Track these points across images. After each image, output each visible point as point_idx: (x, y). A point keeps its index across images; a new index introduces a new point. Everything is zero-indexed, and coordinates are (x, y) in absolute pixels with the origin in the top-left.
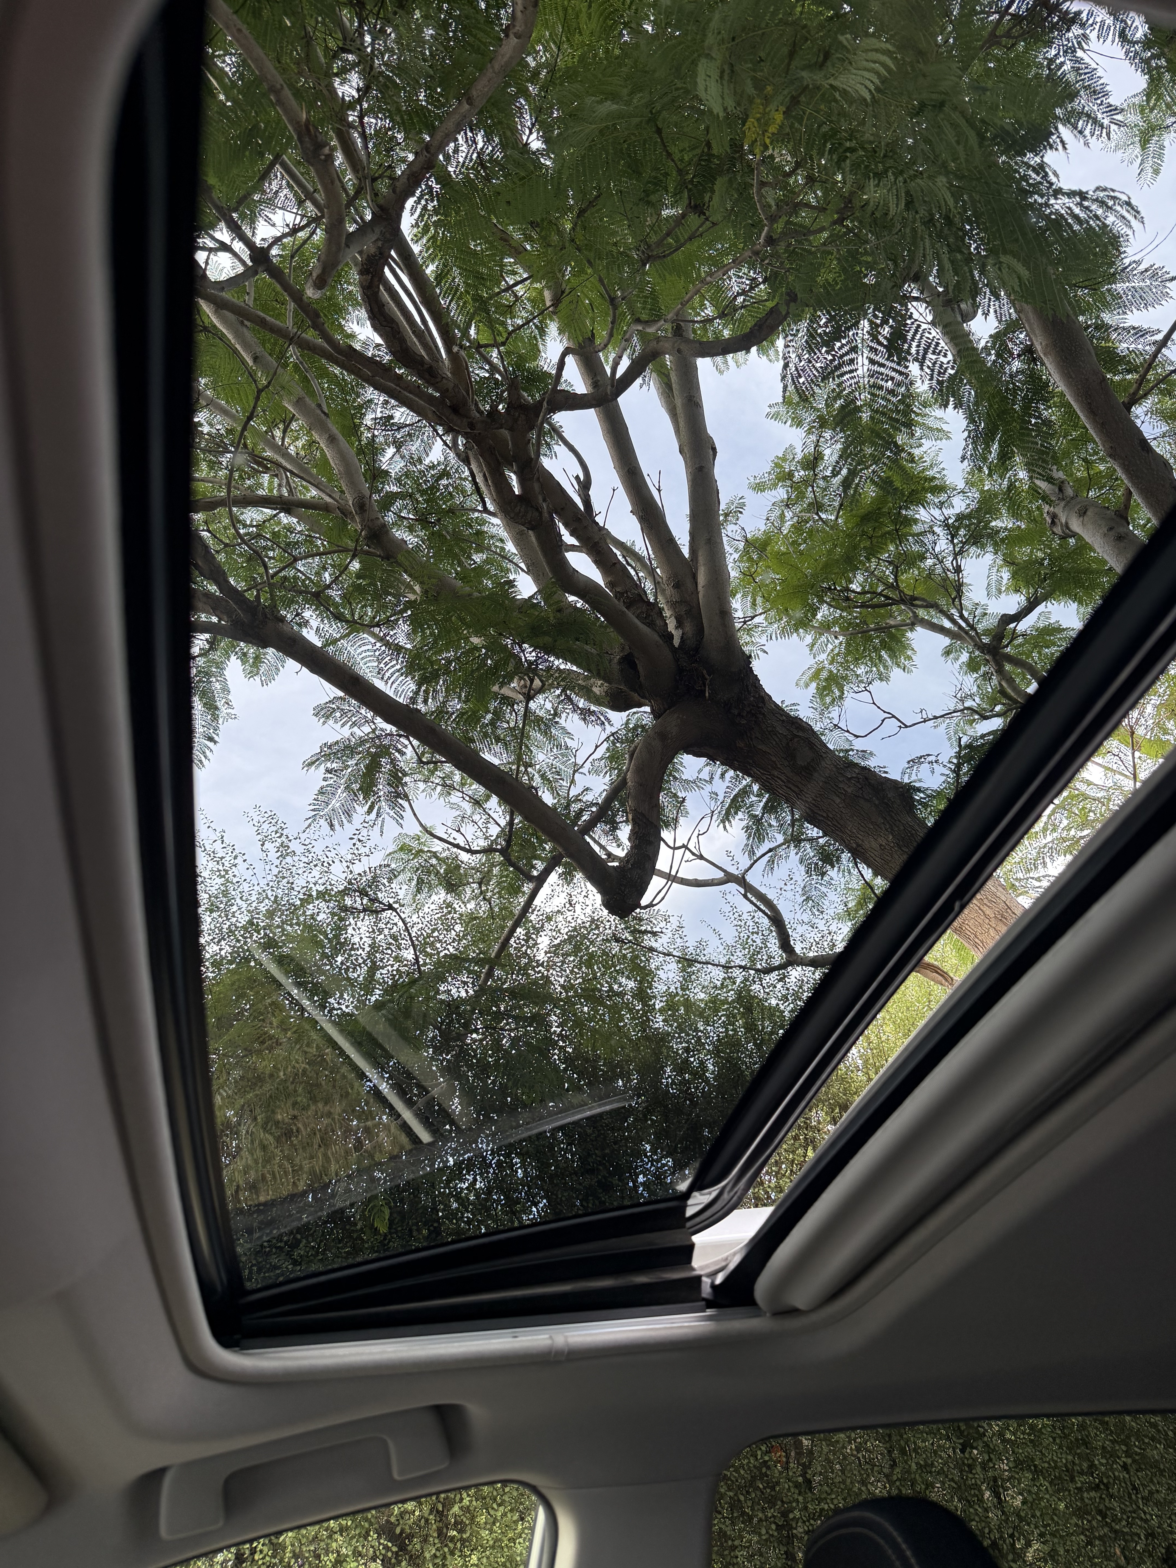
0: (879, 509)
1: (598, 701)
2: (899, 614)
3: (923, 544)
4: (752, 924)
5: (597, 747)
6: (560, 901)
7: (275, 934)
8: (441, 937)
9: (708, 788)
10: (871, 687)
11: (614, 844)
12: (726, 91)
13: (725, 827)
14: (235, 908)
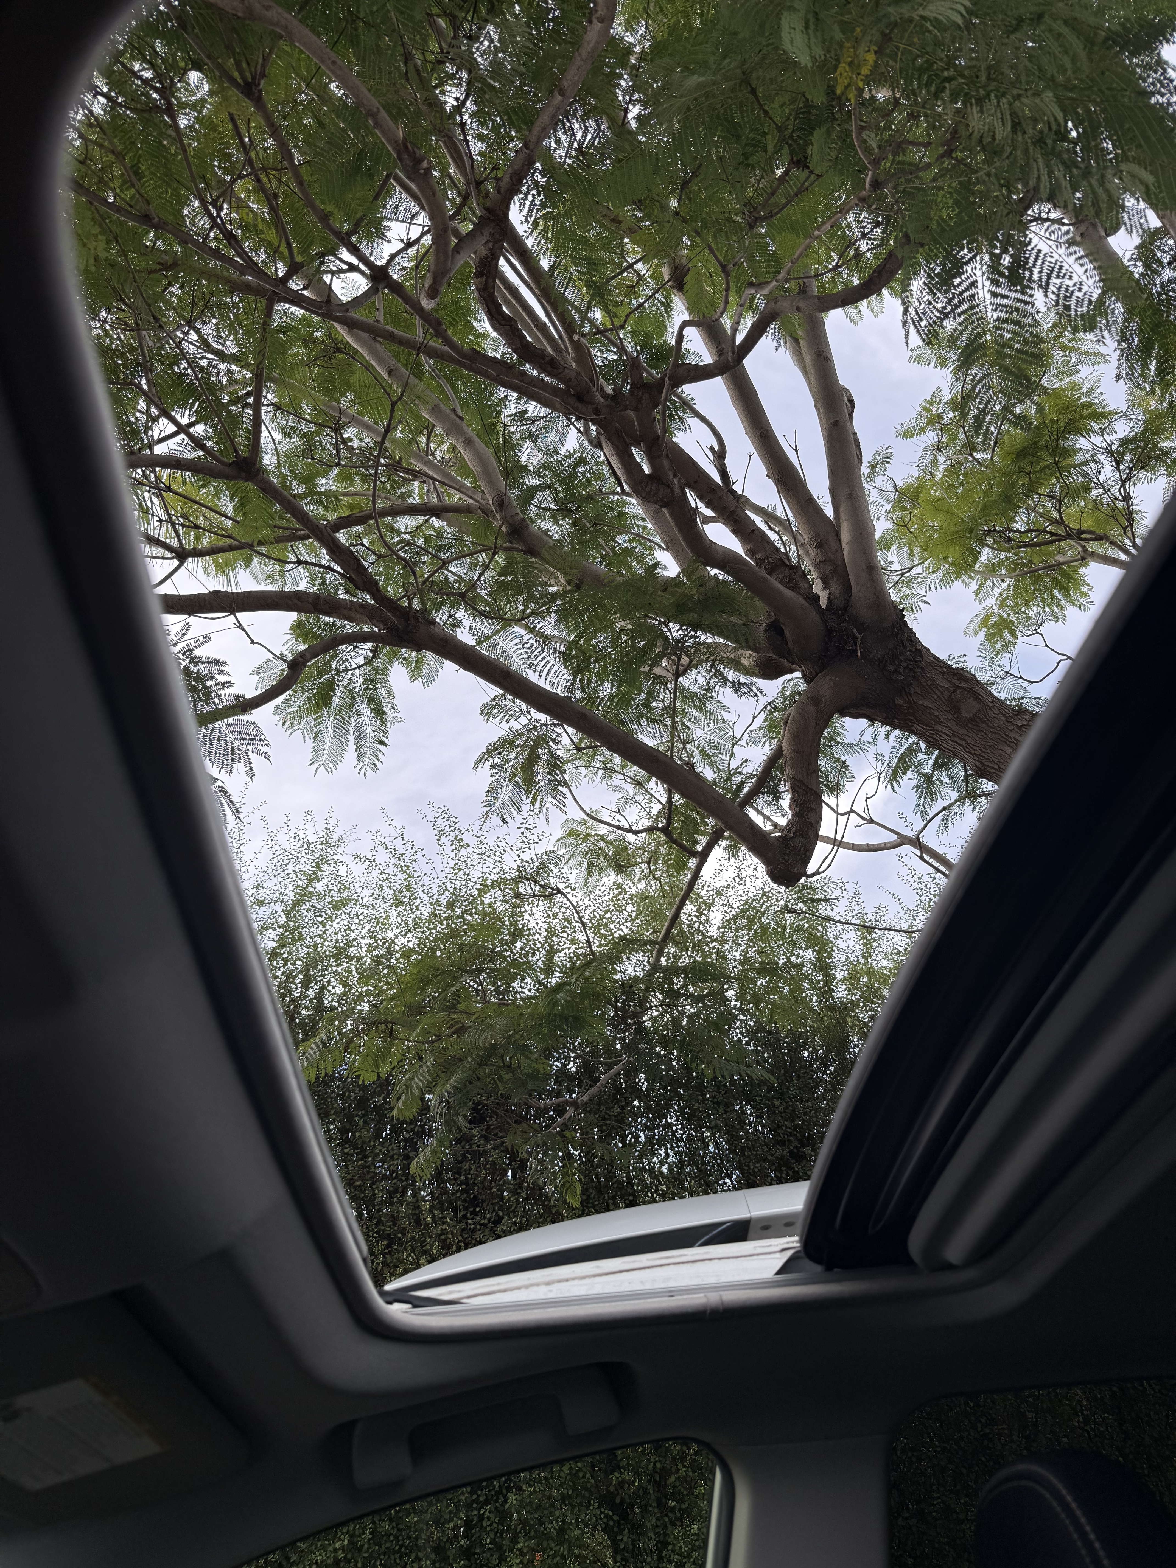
0: (1035, 443)
1: (747, 672)
2: (1070, 550)
3: (1085, 475)
4: (933, 886)
5: (754, 718)
6: (729, 875)
7: (456, 924)
8: (614, 918)
9: (872, 750)
10: (1042, 630)
11: (779, 814)
12: (813, 40)
13: (893, 788)
14: (418, 902)
